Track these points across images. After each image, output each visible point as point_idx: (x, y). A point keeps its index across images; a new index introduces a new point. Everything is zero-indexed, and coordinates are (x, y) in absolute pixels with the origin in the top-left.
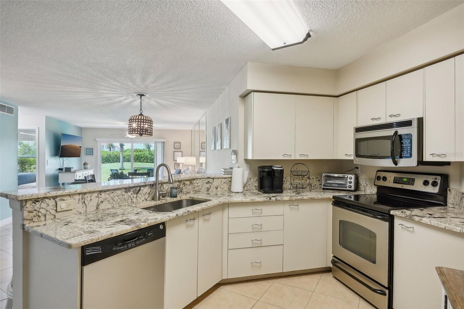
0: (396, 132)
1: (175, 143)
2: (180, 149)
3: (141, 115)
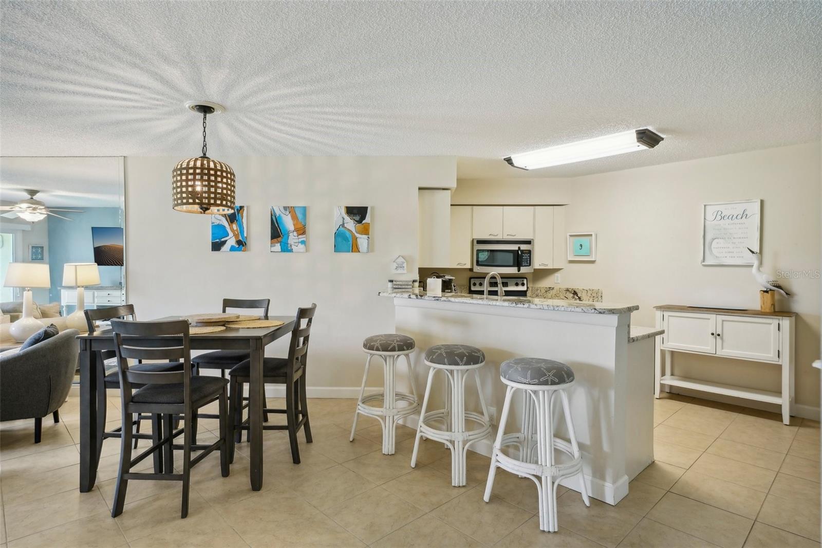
0: (519, 248)
3: (204, 157)
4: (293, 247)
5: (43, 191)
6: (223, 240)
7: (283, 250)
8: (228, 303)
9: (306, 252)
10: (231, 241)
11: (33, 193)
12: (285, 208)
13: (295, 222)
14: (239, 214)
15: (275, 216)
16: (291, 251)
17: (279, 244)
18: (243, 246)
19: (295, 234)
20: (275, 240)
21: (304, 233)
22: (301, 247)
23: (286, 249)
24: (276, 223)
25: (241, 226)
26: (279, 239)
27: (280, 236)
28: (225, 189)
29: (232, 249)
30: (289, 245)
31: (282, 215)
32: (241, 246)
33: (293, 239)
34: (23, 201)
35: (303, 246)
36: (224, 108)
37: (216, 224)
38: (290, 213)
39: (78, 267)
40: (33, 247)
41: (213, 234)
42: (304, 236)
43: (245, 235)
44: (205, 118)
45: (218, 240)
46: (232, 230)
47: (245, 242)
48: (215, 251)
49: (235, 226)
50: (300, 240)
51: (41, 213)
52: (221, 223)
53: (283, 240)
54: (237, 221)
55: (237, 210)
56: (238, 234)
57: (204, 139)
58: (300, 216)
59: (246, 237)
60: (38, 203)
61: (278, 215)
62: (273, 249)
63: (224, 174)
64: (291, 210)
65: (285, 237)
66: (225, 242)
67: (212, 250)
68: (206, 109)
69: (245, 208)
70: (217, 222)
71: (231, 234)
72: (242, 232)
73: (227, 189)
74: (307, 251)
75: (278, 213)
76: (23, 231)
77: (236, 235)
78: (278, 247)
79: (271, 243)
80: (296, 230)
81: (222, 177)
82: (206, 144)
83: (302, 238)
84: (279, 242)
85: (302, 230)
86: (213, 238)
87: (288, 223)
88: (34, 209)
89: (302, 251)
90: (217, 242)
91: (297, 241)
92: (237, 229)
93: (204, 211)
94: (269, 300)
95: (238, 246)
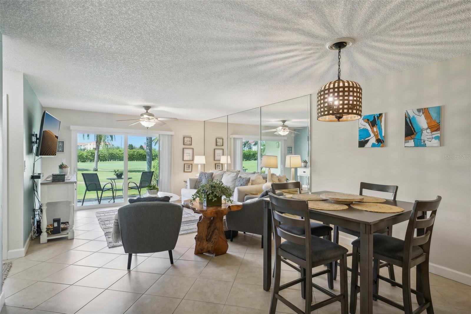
1: (184, 137)
2: (191, 145)
3: (338, 80)
4: (426, 142)
5: (288, 121)
6: (366, 139)
7: (416, 145)
8: (364, 186)
9: (440, 146)
10: (373, 140)
11: (284, 121)
12: (419, 110)
13: (429, 120)
14: (379, 120)
15: (409, 118)
16: (425, 145)
17: (413, 140)
18: (382, 143)
19: (429, 131)
20: (410, 137)
21: (438, 129)
22: (435, 142)
23: (420, 144)
24: (409, 124)
25: (380, 129)
26: (412, 136)
27: (414, 134)
28: (355, 101)
29: (373, 145)
30: (422, 141)
31: (416, 116)
32: (380, 143)
33: (426, 135)
34: (280, 126)
35: (437, 141)
36: (354, 40)
37: (361, 128)
38: (423, 113)
39: (291, 157)
40: (288, 147)
41: (359, 136)
42: (438, 132)
43: (383, 135)
44: (340, 52)
45: (363, 140)
46: (373, 132)
47: (382, 140)
48: (361, 147)
49: (375, 129)
50: (434, 136)
51: (287, 131)
52: (365, 127)
53: (417, 137)
54: (377, 125)
55: (377, 116)
56: (378, 134)
57: (339, 67)
58: (434, 115)
59: (384, 136)
60: (286, 126)
61: (411, 116)
62: (407, 145)
63: (355, 90)
64: (425, 111)
65: (419, 134)
66: (367, 141)
67: (359, 147)
68: (340, 45)
69: (383, 115)
70: (362, 127)
71: (372, 135)
72: (381, 133)
73: (356, 101)
74: (441, 144)
75: (411, 115)
76: (284, 140)
77: (376, 136)
78: (411, 143)
79: (405, 140)
80: (429, 127)
81: (353, 91)
82: (340, 71)
83: (437, 134)
84: (412, 138)
85: (435, 127)
86: (360, 138)
87: (422, 122)
88: (284, 129)
89: (434, 145)
90: (363, 141)
91: (431, 137)
92: (377, 131)
93: (338, 119)
94: (397, 187)
95: (377, 143)
